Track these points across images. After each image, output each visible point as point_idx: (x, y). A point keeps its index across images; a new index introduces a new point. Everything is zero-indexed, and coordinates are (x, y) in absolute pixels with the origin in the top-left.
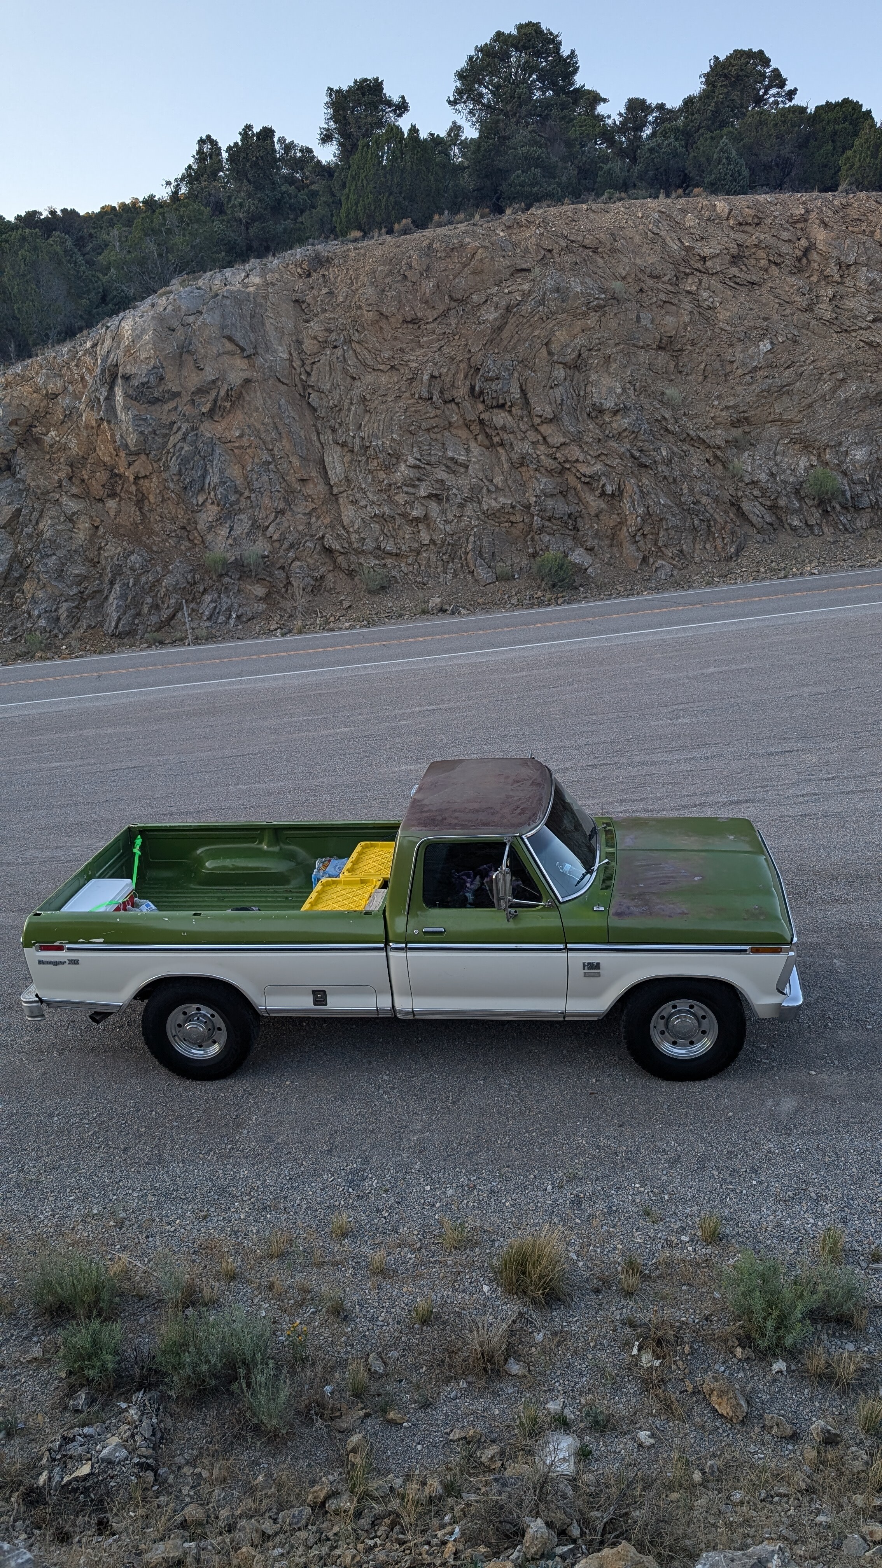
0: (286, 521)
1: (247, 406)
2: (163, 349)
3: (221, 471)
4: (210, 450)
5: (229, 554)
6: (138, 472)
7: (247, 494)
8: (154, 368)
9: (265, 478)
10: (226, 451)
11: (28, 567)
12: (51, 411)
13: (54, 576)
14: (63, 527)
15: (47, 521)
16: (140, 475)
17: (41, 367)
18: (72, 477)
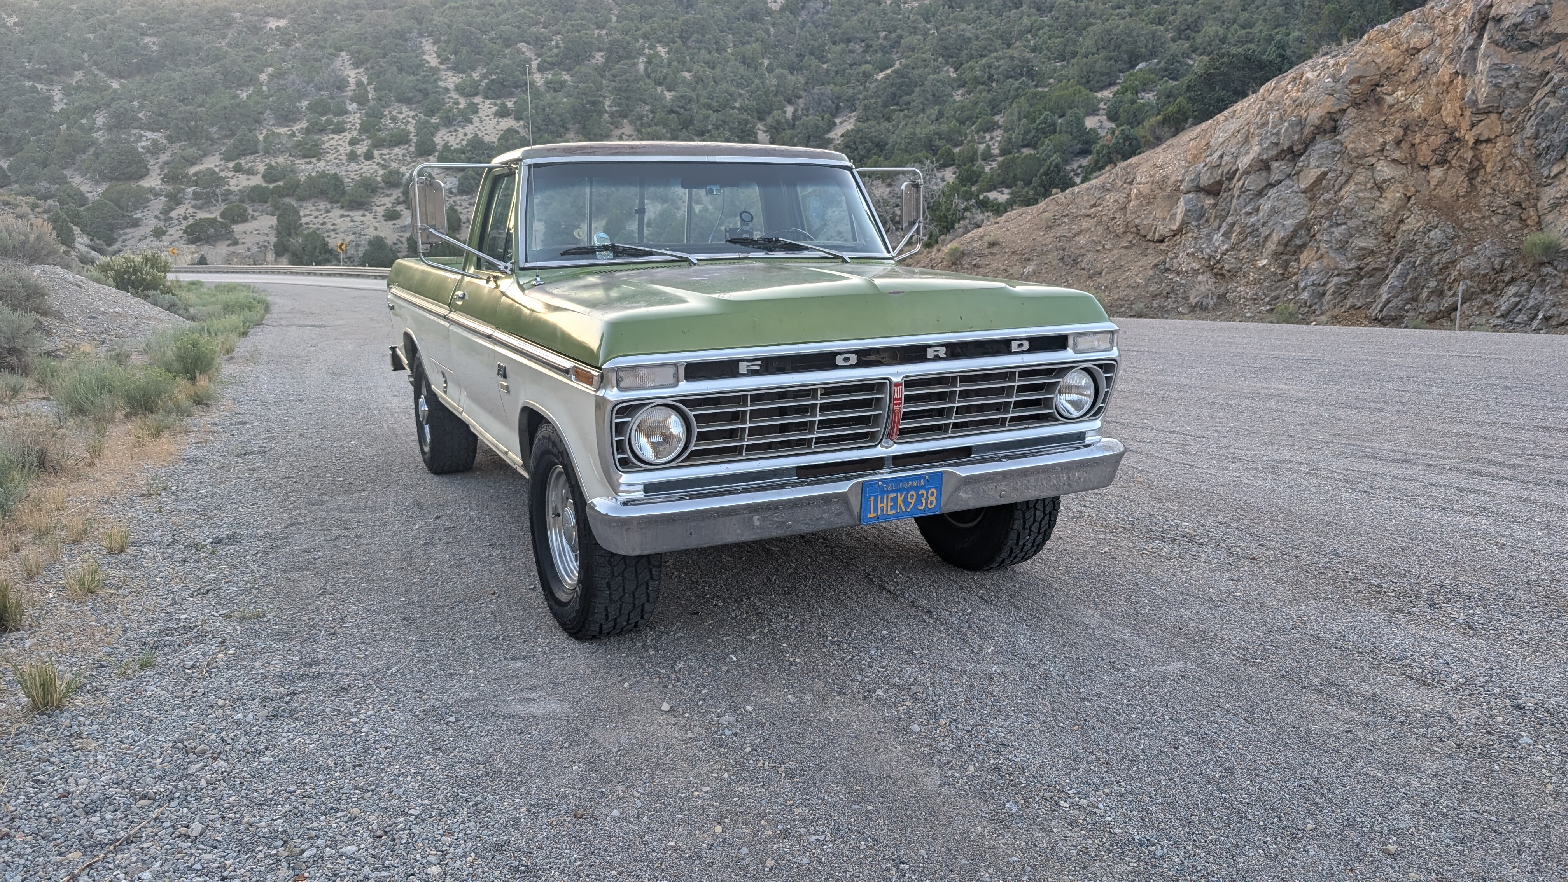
6: (1481, 135)
11: (1314, 236)
12: (1405, 67)
13: (1335, 247)
14: (1367, 194)
15: (1351, 187)
16: (1482, 138)
17: (1413, 20)
18: (1401, 141)
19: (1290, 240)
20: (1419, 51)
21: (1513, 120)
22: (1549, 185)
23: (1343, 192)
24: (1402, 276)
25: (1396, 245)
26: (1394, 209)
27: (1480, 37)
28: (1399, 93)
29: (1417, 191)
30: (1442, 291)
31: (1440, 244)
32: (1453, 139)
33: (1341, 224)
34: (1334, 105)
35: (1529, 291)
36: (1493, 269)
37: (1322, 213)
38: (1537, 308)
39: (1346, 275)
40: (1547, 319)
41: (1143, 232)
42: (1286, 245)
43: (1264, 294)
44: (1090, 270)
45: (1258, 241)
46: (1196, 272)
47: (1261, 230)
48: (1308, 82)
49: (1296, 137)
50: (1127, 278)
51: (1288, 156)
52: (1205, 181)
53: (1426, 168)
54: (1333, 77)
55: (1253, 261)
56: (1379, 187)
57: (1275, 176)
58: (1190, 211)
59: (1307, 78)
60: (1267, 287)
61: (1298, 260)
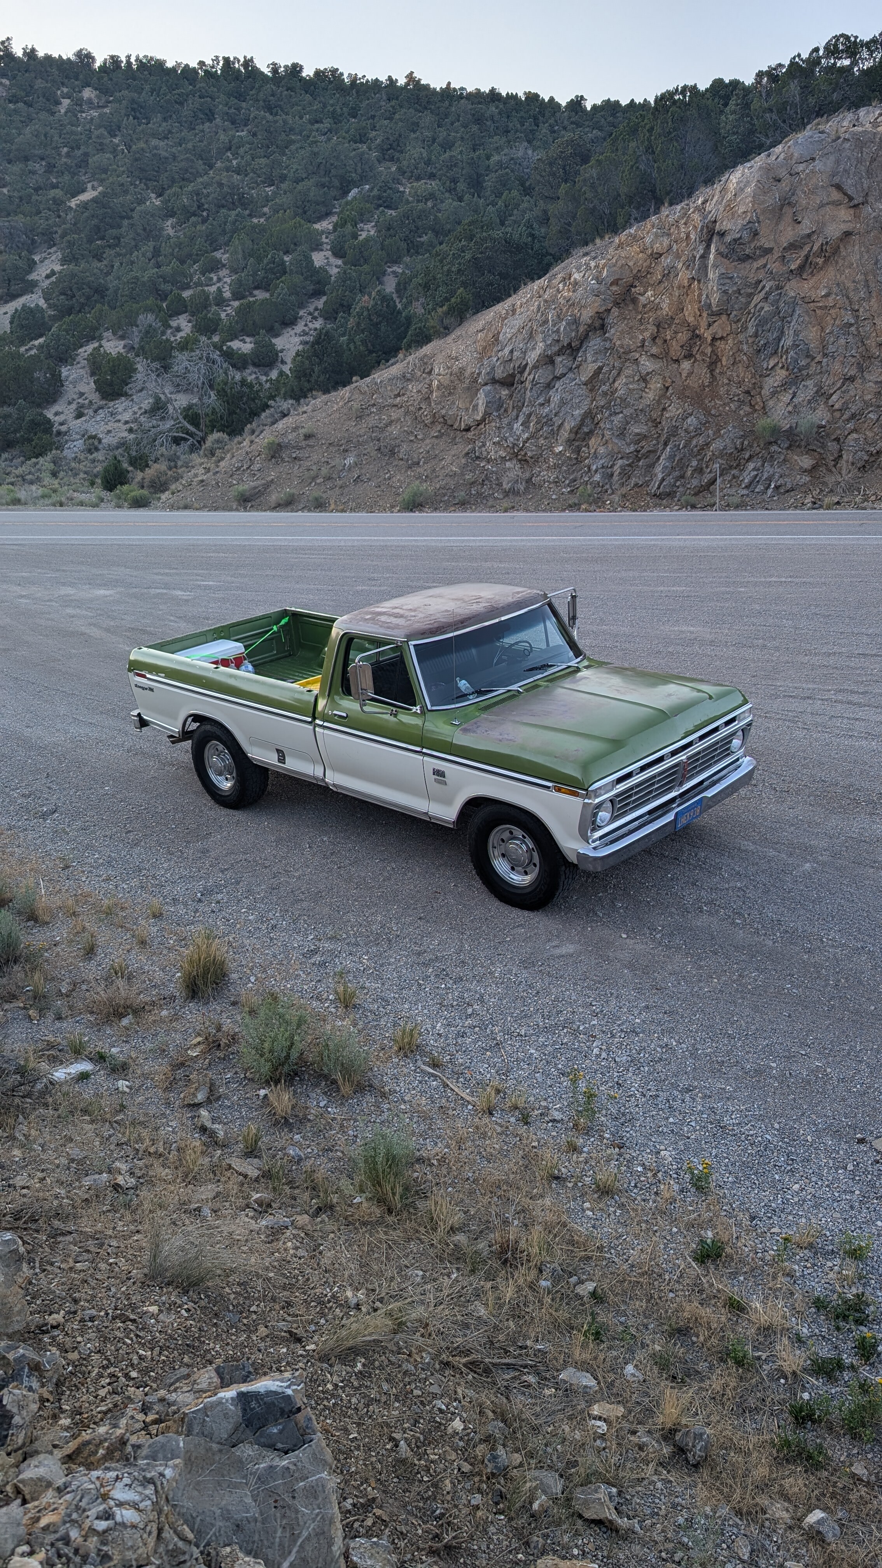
0: (852, 389)
1: (841, 262)
2: (764, 202)
3: (797, 334)
4: (790, 310)
5: (786, 422)
6: (716, 333)
7: (818, 359)
8: (750, 222)
9: (842, 341)
10: (807, 311)
11: (598, 423)
12: (652, 270)
13: (617, 433)
14: (635, 386)
15: (622, 380)
16: (717, 336)
17: (653, 227)
18: (656, 337)
19: (579, 429)
20: (661, 255)
21: (739, 321)
22: (768, 375)
23: (616, 384)
24: (671, 457)
25: (662, 430)
26: (657, 398)
27: (708, 247)
28: (649, 293)
29: (673, 382)
30: (702, 469)
31: (696, 429)
32: (695, 336)
33: (618, 413)
34: (601, 306)
35: (763, 465)
36: (736, 449)
37: (602, 403)
38: (770, 479)
39: (628, 458)
40: (777, 488)
41: (449, 422)
42: (577, 433)
43: (564, 477)
44: (408, 460)
45: (552, 430)
46: (503, 459)
47: (554, 420)
48: (576, 283)
49: (573, 334)
50: (443, 467)
51: (568, 351)
52: (499, 374)
53: (677, 361)
54: (597, 279)
55: (551, 448)
56: (644, 379)
57: (558, 372)
58: (490, 402)
59: (575, 279)
60: (565, 471)
61: (588, 446)
